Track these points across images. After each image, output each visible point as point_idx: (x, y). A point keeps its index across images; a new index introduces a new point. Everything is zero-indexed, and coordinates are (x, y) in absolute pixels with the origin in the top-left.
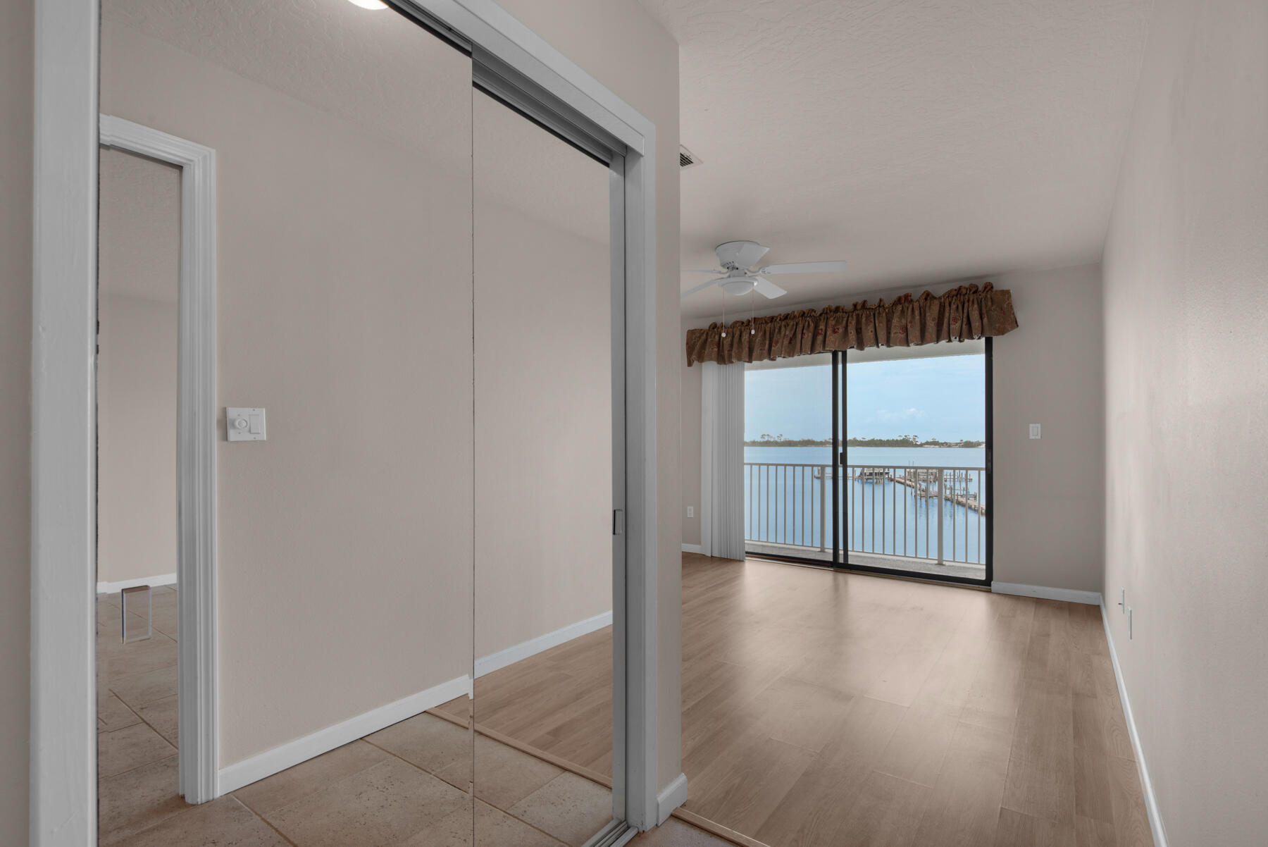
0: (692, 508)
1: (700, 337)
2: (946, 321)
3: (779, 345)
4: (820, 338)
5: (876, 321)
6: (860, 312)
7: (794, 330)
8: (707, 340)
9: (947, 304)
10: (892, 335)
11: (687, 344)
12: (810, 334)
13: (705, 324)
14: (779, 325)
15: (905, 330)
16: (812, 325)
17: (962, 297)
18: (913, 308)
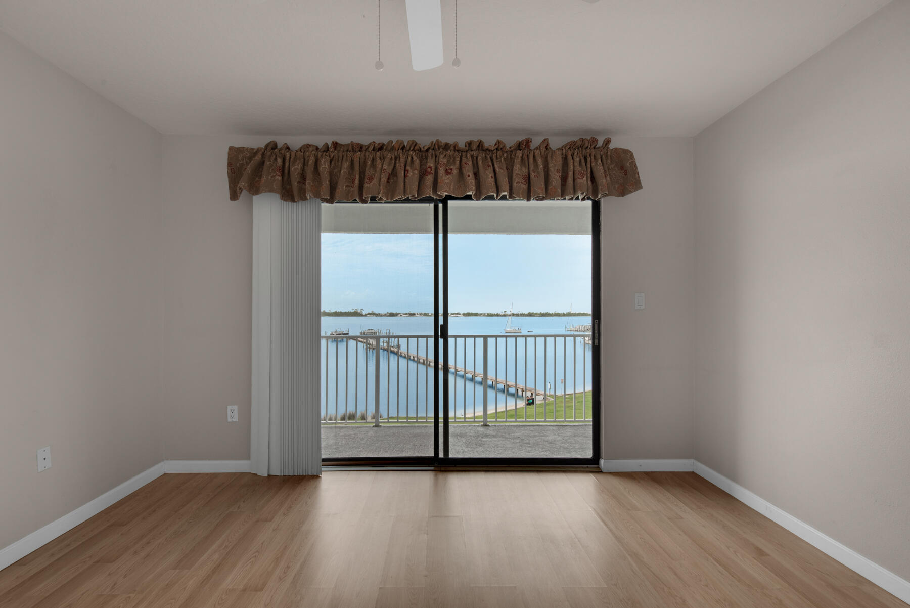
0: (236, 407)
1: (250, 159)
2: (571, 174)
3: (375, 181)
4: (429, 179)
5: (496, 167)
6: (475, 153)
7: (393, 165)
8: (262, 163)
9: (570, 157)
10: (515, 184)
11: (229, 165)
12: (416, 172)
13: (258, 142)
14: (371, 157)
15: (528, 180)
16: (417, 162)
17: (584, 151)
18: (534, 156)
